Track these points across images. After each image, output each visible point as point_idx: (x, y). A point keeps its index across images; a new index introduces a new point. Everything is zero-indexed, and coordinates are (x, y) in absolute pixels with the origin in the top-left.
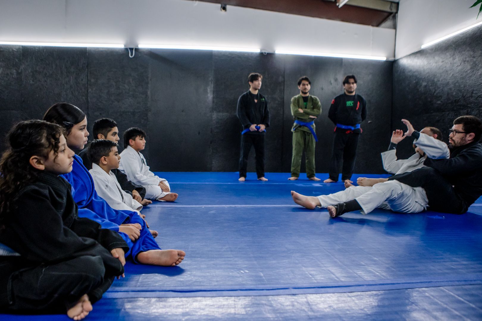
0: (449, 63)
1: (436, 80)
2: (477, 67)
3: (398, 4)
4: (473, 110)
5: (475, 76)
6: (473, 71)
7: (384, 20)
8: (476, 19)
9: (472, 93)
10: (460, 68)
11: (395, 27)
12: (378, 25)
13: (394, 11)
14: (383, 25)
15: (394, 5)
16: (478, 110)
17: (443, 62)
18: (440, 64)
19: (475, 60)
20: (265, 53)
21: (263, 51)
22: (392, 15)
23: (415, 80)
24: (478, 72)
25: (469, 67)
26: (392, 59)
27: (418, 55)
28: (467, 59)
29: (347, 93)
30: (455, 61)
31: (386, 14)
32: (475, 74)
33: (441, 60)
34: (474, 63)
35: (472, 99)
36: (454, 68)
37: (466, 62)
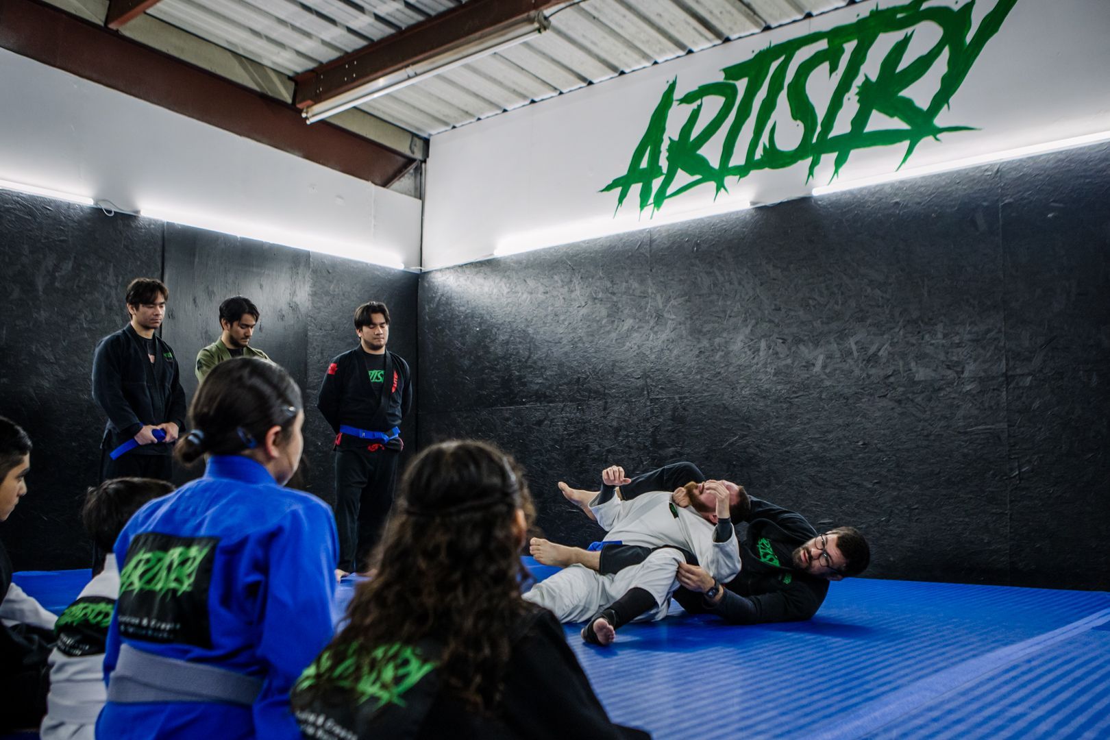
0: (561, 298)
1: (531, 331)
2: (620, 314)
3: (426, 142)
4: (617, 401)
5: (617, 332)
6: (613, 322)
7: (398, 173)
8: (612, 216)
9: (614, 365)
10: (584, 311)
11: (420, 194)
12: (385, 184)
13: (418, 155)
14: (397, 184)
15: (419, 143)
16: (627, 402)
17: (546, 293)
18: (541, 297)
19: (615, 299)
20: (110, 212)
21: (103, 206)
22: (414, 165)
23: (480, 324)
24: (623, 326)
25: (604, 312)
26: (414, 269)
27: (487, 269)
28: (600, 295)
29: (366, 350)
30: (573, 296)
31: (401, 160)
32: (616, 329)
33: (542, 289)
34: (615, 304)
35: (614, 381)
36: (571, 309)
37: (596, 301)
